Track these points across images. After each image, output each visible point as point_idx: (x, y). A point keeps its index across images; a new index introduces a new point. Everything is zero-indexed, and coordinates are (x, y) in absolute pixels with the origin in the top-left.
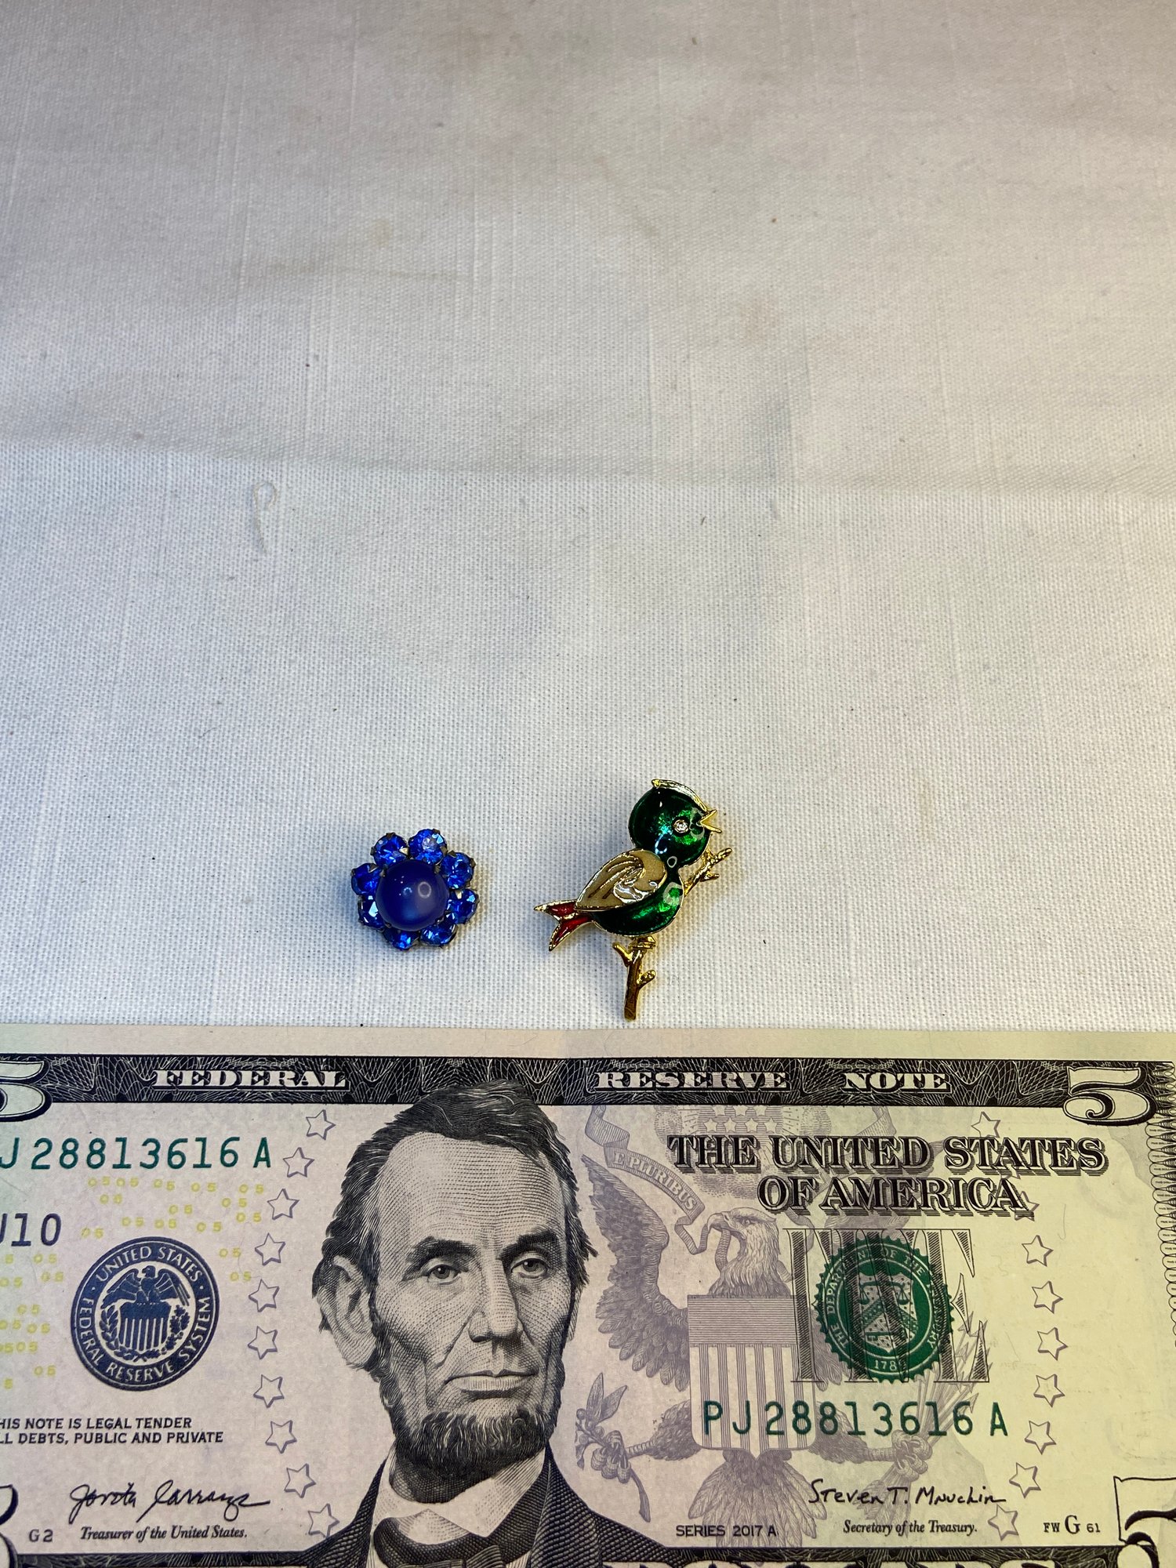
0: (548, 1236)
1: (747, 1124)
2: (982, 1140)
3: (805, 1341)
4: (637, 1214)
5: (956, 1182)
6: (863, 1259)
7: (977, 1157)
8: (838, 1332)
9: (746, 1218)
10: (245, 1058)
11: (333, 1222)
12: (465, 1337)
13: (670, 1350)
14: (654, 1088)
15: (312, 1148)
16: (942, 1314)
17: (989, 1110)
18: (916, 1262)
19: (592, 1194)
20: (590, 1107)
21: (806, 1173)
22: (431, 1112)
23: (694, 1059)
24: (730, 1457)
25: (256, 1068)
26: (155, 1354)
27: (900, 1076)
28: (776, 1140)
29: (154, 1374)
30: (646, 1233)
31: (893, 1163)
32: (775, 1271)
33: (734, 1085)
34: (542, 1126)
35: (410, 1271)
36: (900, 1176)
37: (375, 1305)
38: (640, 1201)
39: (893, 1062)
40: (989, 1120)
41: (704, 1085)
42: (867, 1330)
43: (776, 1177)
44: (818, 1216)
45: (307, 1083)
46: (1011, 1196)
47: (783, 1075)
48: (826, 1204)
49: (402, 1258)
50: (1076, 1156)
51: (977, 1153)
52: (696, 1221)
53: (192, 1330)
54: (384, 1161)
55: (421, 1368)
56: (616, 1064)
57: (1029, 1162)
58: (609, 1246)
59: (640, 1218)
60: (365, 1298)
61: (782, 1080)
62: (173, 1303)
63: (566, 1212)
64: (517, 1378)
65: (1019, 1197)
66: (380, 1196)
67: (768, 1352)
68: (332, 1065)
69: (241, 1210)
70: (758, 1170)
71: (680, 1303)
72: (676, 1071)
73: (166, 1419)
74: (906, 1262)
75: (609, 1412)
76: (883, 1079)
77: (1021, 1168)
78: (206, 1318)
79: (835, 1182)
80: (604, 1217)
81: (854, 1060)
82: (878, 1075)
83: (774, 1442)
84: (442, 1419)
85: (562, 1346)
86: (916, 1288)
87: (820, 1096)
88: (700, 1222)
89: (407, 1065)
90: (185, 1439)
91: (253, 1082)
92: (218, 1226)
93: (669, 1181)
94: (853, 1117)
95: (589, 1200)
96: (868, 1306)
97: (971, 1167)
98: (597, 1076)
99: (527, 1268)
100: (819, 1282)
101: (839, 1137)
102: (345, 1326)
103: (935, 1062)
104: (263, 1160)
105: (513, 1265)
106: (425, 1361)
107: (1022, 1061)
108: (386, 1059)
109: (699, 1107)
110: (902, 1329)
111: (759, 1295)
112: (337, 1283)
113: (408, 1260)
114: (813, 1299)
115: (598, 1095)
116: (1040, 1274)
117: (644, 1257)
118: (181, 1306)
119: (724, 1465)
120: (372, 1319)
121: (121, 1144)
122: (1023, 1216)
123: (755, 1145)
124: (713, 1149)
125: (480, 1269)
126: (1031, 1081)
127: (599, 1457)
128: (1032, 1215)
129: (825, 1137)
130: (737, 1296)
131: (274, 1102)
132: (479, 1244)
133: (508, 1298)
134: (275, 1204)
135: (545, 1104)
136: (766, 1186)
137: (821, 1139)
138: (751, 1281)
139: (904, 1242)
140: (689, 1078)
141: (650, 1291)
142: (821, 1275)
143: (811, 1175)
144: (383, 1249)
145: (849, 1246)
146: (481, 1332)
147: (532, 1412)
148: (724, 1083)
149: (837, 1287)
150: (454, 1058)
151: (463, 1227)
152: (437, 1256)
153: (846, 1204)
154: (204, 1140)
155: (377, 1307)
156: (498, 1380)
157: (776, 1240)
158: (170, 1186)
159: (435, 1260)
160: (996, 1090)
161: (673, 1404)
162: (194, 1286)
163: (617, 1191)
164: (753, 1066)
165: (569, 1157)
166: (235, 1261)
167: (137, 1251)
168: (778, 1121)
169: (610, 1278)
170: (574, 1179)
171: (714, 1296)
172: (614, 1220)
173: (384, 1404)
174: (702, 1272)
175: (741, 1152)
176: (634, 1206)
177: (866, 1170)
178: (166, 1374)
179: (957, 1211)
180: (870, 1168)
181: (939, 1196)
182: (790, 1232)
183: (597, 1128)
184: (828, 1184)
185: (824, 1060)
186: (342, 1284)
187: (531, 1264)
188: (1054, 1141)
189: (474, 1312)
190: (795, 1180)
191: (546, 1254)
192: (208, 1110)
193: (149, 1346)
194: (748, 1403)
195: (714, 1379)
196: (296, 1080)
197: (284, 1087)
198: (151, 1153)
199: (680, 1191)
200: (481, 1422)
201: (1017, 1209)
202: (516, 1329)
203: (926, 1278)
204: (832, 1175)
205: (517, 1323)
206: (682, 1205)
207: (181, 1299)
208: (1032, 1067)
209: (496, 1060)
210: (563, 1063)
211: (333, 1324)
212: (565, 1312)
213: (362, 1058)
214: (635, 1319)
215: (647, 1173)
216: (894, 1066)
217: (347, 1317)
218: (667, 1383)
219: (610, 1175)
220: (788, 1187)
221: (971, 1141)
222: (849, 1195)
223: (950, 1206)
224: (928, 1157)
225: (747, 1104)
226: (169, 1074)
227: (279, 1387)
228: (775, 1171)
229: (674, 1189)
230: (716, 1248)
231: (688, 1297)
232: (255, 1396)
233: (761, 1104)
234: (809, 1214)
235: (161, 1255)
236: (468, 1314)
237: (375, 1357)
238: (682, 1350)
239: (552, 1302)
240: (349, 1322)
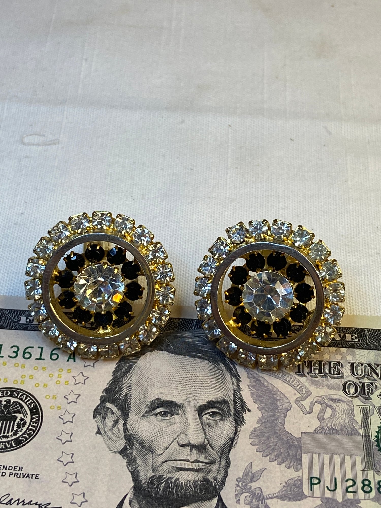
1: (336, 356)
3: (369, 453)
4: (274, 394)
9: (336, 399)
11: (107, 388)
12: (175, 443)
13: (291, 454)
19: (249, 384)
21: (369, 380)
22: (162, 342)
24: (325, 501)
26: (8, 437)
28: (352, 364)
29: (5, 446)
30: (279, 403)
32: (352, 424)
35: (147, 412)
37: (126, 426)
38: (275, 389)
43: (352, 382)
44: (376, 400)
47: (356, 335)
48: (380, 395)
49: (142, 407)
52: (307, 399)
53: (28, 429)
54: (136, 363)
55: (150, 455)
58: (257, 408)
59: (275, 396)
60: (121, 422)
61: (356, 338)
62: (19, 416)
63: (234, 392)
64: (203, 464)
66: (132, 378)
67: (348, 458)
69: (59, 379)
70: (342, 377)
71: (297, 435)
73: (10, 466)
75: (255, 479)
78: (36, 424)
80: (255, 394)
83: (350, 496)
84: (160, 478)
85: (230, 450)
87: (378, 346)
88: (309, 400)
90: (18, 476)
92: (46, 386)
93: (292, 380)
95: (247, 386)
99: (211, 416)
100: (377, 430)
102: (109, 433)
104: (71, 359)
105: (203, 414)
106: (152, 452)
111: (342, 434)
112: (107, 414)
113: (146, 407)
114: (374, 437)
117: (278, 414)
118: (23, 417)
119: (321, 505)
120: (125, 432)
123: (340, 366)
124: (317, 367)
125: (185, 414)
127: (248, 499)
130: (330, 434)
132: (185, 403)
133: (200, 429)
134: (76, 378)
136: (347, 385)
137: (378, 365)
138: (338, 428)
141: (280, 430)
142: (379, 427)
143: (372, 382)
144: (132, 402)
146: (184, 442)
147: (211, 480)
150: (176, 318)
151: (178, 395)
152: (162, 407)
154: (42, 348)
155: (128, 427)
156: (193, 463)
157: (352, 410)
158: (23, 366)
159: (160, 408)
161: (293, 477)
162: (31, 410)
163: (263, 384)
164: (340, 331)
166: (54, 400)
168: (354, 357)
169: (258, 422)
170: (239, 378)
171: (317, 433)
172: (261, 396)
173: (128, 469)
174: (310, 423)
175: (332, 369)
176: (272, 391)
178: (11, 447)
182: (361, 407)
185: (380, 330)
186: (109, 415)
187: (214, 414)
189: (181, 433)
190: (363, 383)
191: (222, 410)
193: (4, 433)
194: (335, 479)
195: (316, 468)
198: (14, 352)
200: (182, 481)
202: (204, 442)
206: (299, 392)
207: (23, 415)
209: (198, 321)
211: (103, 432)
212: (232, 436)
214: (271, 440)
215: (280, 375)
217: (111, 430)
218: (289, 468)
219: (259, 376)
220: (360, 386)
225: (337, 347)
226: (27, 319)
227: (72, 458)
228: (352, 378)
229: (295, 384)
230: (318, 412)
231: (302, 433)
232: (58, 460)
233: (344, 347)
234: (371, 399)
235: (15, 395)
236: (178, 434)
237: (125, 448)
238: (298, 454)
239: (225, 432)
240: (112, 432)
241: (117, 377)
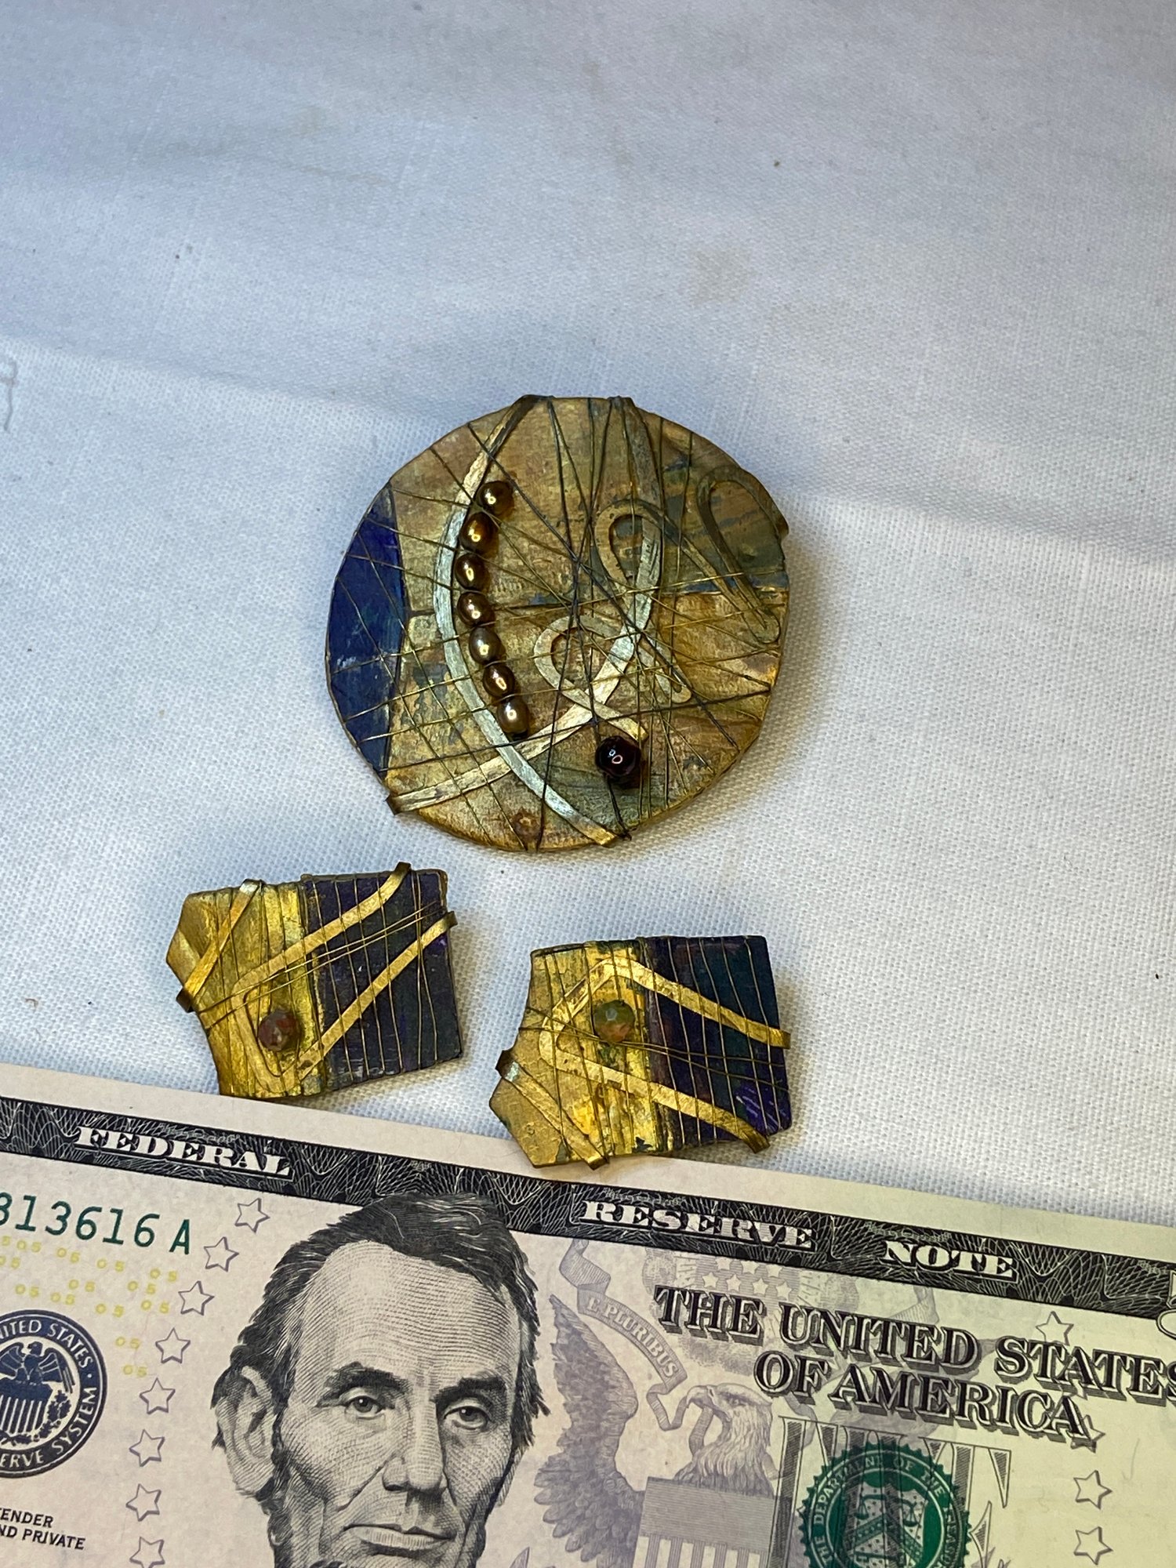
0: (496, 1384)
1: (755, 1285)
2: (1046, 1346)
3: (779, 1551)
5: (1005, 1392)
6: (871, 1467)
7: (1036, 1366)
8: (821, 1545)
9: (735, 1397)
10: (180, 1126)
11: (247, 1329)
12: (377, 1480)
13: (614, 1534)
14: (649, 1227)
15: (240, 1240)
16: (955, 1545)
17: (1061, 1310)
18: (937, 1479)
19: (554, 1342)
20: (571, 1240)
21: (818, 1353)
22: (382, 1218)
23: (704, 1199)
25: (191, 1140)
26: (26, 1440)
27: (955, 1253)
28: (787, 1309)
29: (21, 1461)
30: (611, 1397)
31: (929, 1358)
32: (760, 1465)
33: (747, 1236)
34: (510, 1255)
35: (325, 1398)
36: (935, 1374)
37: (280, 1429)
38: (610, 1358)
39: (949, 1236)
40: (1059, 1322)
41: (711, 1231)
42: (858, 1549)
43: (780, 1354)
44: (823, 1407)
45: (244, 1165)
46: (1071, 1419)
47: (809, 1232)
48: (836, 1395)
49: (320, 1382)
50: (1164, 1381)
51: (1037, 1361)
52: (674, 1392)
53: (71, 1422)
54: (319, 1267)
55: (319, 1508)
56: (610, 1194)
57: (1102, 1380)
58: (565, 1405)
59: (607, 1378)
60: (270, 1419)
61: (807, 1238)
62: (56, 1387)
63: (521, 1359)
64: (429, 1539)
65: (1081, 1422)
66: (307, 1306)
67: (732, 1556)
68: (277, 1149)
69: (148, 1297)
70: (759, 1342)
71: (638, 1483)
72: (678, 1208)
73: (26, 1514)
74: (923, 1478)
76: (932, 1256)
77: (1090, 1386)
78: (89, 1410)
79: (852, 1369)
81: (900, 1227)
82: (928, 1248)
85: (489, 1511)
86: (930, 1511)
87: (851, 1264)
88: (678, 1393)
89: (362, 1162)
90: (42, 1539)
91: (185, 1155)
92: (120, 1310)
93: (648, 1339)
94: (886, 1297)
95: (550, 1347)
96: (866, 1522)
97: (1026, 1377)
98: (585, 1205)
99: (463, 1417)
100: (812, 1484)
101: (866, 1317)
102: (242, 1445)
103: (1003, 1243)
104: (181, 1244)
105: (448, 1410)
106: (326, 1501)
107: (1114, 1256)
108: (340, 1151)
109: (699, 1256)
110: (900, 1554)
111: (735, 1490)
112: (241, 1397)
113: (327, 1384)
114: (799, 1504)
115: (583, 1227)
116: (1088, 1517)
117: (604, 1424)
118: (64, 1392)
120: (274, 1444)
121: (29, 1202)
122: (1082, 1445)
123: (760, 1311)
124: (709, 1309)
125: (409, 1408)
126: (1121, 1283)
128: (1093, 1445)
129: (848, 1314)
130: (708, 1486)
131: (204, 1181)
132: (413, 1380)
133: (436, 1447)
134: (187, 1296)
135: (518, 1230)
136: (767, 1362)
137: (844, 1315)
138: (728, 1472)
139: (925, 1454)
140: (694, 1221)
142: (816, 1478)
143: (823, 1357)
144: (300, 1367)
145: (857, 1450)
146: (396, 1480)
148: (734, 1232)
149: (832, 1495)
150: (419, 1161)
151: (398, 1357)
152: (362, 1385)
153: (862, 1399)
154: (119, 1213)
155: (282, 1432)
156: (406, 1536)
157: (767, 1429)
158: (75, 1259)
159: (357, 1389)
160: (1075, 1287)
162: (82, 1373)
163: (586, 1343)
164: (774, 1218)
165: (536, 1295)
166: (132, 1352)
167: (26, 1324)
168: (794, 1286)
169: (559, 1443)
170: (537, 1321)
171: (680, 1483)
172: (575, 1376)
173: (270, 1540)
174: (670, 1453)
175: (741, 1317)
176: (600, 1363)
177: (894, 1362)
178: (34, 1465)
179: (999, 1427)
180: (899, 1359)
181: (980, 1406)
182: (787, 1421)
183: (575, 1263)
184: (843, 1371)
185: (864, 1221)
186: (247, 1398)
187: (470, 1413)
188: (1138, 1359)
189: (393, 1456)
190: (803, 1360)
191: (489, 1404)
192: (130, 1178)
193: (20, 1430)
196: (233, 1160)
197: (219, 1166)
198: (59, 1218)
199: (660, 1353)
201: (1077, 1436)
202: (439, 1484)
203: (944, 1500)
204: (850, 1361)
205: (441, 1478)
206: (660, 1370)
207: (65, 1385)
208: (1125, 1265)
209: (468, 1170)
210: (548, 1185)
211: (228, 1442)
212: (499, 1473)
213: (313, 1146)
214: (579, 1494)
215: (625, 1325)
216: (949, 1241)
217: (246, 1437)
219: (579, 1322)
220: (794, 1368)
221: (1033, 1344)
222: (867, 1388)
223: (992, 1420)
224: (975, 1356)
225: (759, 1261)
226: (94, 1133)
227: (156, 1501)
228: (779, 1346)
229: (653, 1350)
230: (692, 1427)
231: (649, 1478)
232: (128, 1506)
233: (776, 1263)
234: (814, 1404)
235: (51, 1333)
236: (386, 1457)
237: (270, 1487)
238: (628, 1538)
239: (486, 1460)
240: (248, 1442)
241: (273, 1300)
